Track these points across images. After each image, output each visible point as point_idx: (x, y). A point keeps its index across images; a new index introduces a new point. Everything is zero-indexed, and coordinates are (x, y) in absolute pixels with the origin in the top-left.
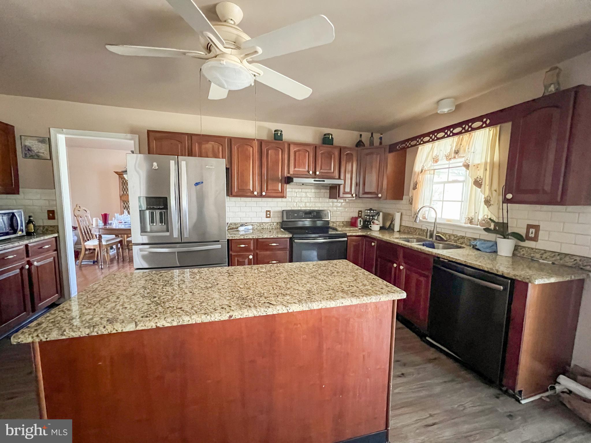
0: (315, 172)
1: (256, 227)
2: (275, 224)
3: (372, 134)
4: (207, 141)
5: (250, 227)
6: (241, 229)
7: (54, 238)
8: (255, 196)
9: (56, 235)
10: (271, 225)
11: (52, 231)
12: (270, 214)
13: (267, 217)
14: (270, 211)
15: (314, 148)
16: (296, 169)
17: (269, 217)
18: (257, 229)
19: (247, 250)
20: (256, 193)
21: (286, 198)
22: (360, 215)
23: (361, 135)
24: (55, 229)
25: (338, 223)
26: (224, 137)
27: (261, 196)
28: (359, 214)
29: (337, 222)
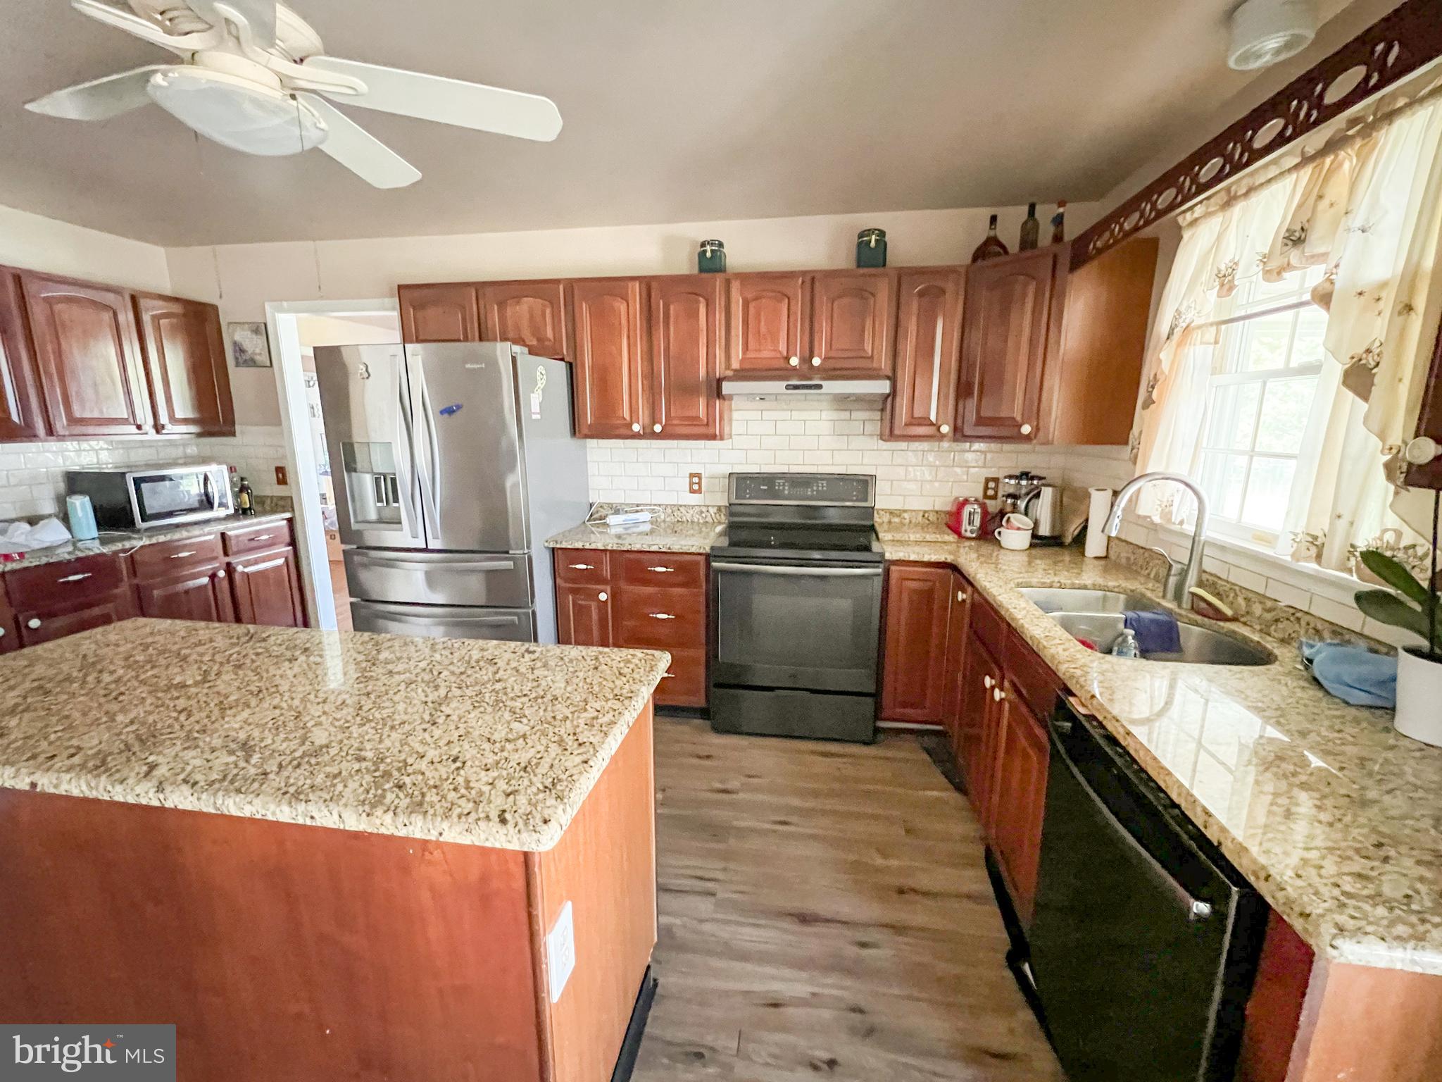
0: (806, 360)
1: (662, 517)
2: (712, 511)
3: (1032, 208)
4: (518, 298)
5: (646, 516)
6: (612, 520)
7: (285, 522)
8: (636, 436)
9: (288, 515)
10: (702, 512)
11: (283, 507)
12: (699, 484)
13: (692, 491)
14: (699, 475)
15: (808, 285)
16: (750, 355)
17: (699, 491)
18: (664, 521)
19: (594, 577)
20: (636, 428)
21: (722, 439)
22: (991, 492)
23: (994, 219)
24: (285, 504)
25: (906, 515)
26: (557, 282)
27: (649, 434)
28: (986, 488)
29: (905, 511)
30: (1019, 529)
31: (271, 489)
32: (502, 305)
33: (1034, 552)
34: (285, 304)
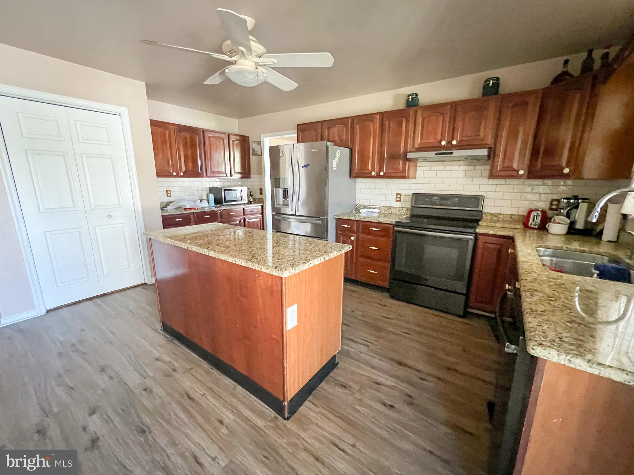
0: (449, 142)
1: (383, 211)
2: (405, 210)
3: (590, 52)
4: (334, 125)
5: (377, 210)
6: (363, 211)
7: (261, 207)
8: (373, 177)
9: (262, 205)
10: (400, 210)
12: (400, 198)
13: (397, 201)
14: (400, 195)
15: (453, 108)
16: (424, 141)
17: (400, 201)
18: (384, 213)
19: (350, 230)
20: (373, 173)
21: (408, 178)
22: (554, 207)
23: (566, 62)
24: (261, 201)
25: (501, 216)
26: (348, 118)
27: (378, 176)
28: (551, 204)
29: (500, 214)
30: (559, 223)
31: (258, 196)
32: (329, 128)
33: (568, 236)
34: (266, 134)
